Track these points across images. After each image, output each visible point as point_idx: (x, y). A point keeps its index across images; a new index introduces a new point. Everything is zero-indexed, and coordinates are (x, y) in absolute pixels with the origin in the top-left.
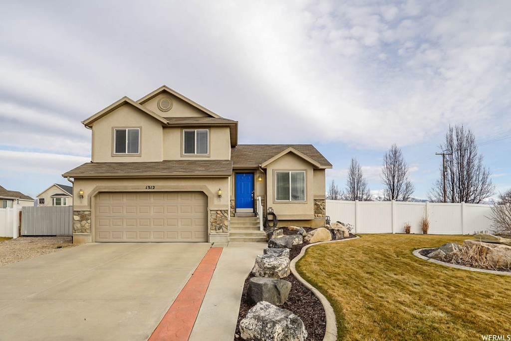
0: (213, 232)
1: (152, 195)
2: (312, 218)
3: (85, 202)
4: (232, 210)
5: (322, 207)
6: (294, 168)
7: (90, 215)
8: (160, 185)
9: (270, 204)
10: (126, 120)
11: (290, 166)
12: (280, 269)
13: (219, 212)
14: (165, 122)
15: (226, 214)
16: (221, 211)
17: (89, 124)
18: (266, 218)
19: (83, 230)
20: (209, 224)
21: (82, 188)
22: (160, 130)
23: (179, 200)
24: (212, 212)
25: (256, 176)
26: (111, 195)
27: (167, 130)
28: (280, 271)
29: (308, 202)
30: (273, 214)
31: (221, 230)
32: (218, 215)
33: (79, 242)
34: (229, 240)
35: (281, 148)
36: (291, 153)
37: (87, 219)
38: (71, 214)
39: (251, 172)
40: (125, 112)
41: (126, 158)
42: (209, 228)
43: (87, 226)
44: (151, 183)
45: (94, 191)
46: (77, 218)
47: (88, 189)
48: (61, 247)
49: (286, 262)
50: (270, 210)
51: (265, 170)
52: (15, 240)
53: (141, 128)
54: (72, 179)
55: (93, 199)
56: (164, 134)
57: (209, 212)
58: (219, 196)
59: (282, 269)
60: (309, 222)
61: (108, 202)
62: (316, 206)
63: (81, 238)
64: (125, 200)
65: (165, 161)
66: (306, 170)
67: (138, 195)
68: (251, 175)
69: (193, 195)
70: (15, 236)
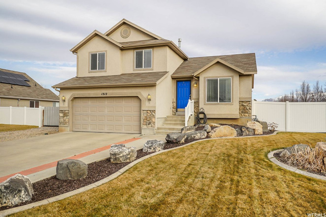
0: (145, 127)
1: (106, 99)
2: (238, 117)
3: (66, 104)
4: (174, 110)
5: (248, 108)
6: (221, 75)
7: (68, 113)
8: (110, 92)
9: (201, 105)
10: (97, 46)
11: (218, 74)
12: (121, 155)
13: (149, 112)
14: (120, 46)
15: (153, 114)
16: (150, 111)
17: (75, 51)
18: (198, 116)
19: (65, 123)
20: (142, 120)
21: (65, 95)
22: (118, 52)
23: (124, 102)
24: (144, 112)
25: (193, 82)
26: (82, 99)
27: (124, 52)
28: (121, 157)
29: (234, 103)
30: (203, 113)
31: (150, 125)
32: (148, 114)
33: (62, 131)
34: (155, 133)
35: (209, 59)
36: (218, 63)
37: (67, 116)
38: (58, 112)
39: (189, 80)
40: (96, 41)
41: (97, 73)
42: (142, 123)
43: (67, 120)
44: (104, 91)
45: (71, 96)
46: (61, 115)
47: (68, 95)
48: (47, 134)
49: (128, 151)
50: (202, 110)
51: (198, 78)
52: (40, 128)
53: (106, 51)
54: (59, 89)
55: (70, 102)
56: (122, 54)
57: (142, 111)
58: (150, 100)
59: (123, 156)
60: (236, 120)
61: (80, 104)
62: (242, 107)
63: (63, 128)
64: (90, 103)
65: (122, 74)
66: (232, 77)
67: (98, 99)
68: (189, 82)
69: (133, 99)
70: (40, 125)
